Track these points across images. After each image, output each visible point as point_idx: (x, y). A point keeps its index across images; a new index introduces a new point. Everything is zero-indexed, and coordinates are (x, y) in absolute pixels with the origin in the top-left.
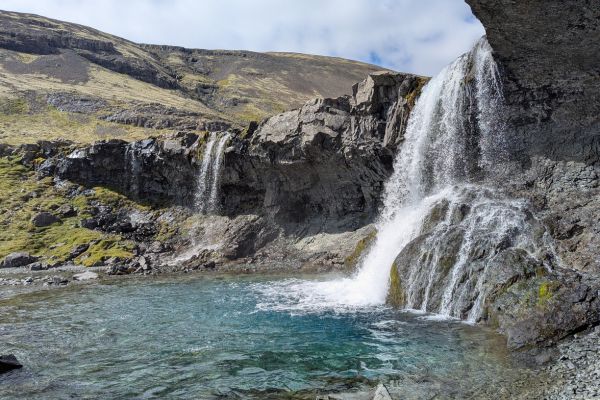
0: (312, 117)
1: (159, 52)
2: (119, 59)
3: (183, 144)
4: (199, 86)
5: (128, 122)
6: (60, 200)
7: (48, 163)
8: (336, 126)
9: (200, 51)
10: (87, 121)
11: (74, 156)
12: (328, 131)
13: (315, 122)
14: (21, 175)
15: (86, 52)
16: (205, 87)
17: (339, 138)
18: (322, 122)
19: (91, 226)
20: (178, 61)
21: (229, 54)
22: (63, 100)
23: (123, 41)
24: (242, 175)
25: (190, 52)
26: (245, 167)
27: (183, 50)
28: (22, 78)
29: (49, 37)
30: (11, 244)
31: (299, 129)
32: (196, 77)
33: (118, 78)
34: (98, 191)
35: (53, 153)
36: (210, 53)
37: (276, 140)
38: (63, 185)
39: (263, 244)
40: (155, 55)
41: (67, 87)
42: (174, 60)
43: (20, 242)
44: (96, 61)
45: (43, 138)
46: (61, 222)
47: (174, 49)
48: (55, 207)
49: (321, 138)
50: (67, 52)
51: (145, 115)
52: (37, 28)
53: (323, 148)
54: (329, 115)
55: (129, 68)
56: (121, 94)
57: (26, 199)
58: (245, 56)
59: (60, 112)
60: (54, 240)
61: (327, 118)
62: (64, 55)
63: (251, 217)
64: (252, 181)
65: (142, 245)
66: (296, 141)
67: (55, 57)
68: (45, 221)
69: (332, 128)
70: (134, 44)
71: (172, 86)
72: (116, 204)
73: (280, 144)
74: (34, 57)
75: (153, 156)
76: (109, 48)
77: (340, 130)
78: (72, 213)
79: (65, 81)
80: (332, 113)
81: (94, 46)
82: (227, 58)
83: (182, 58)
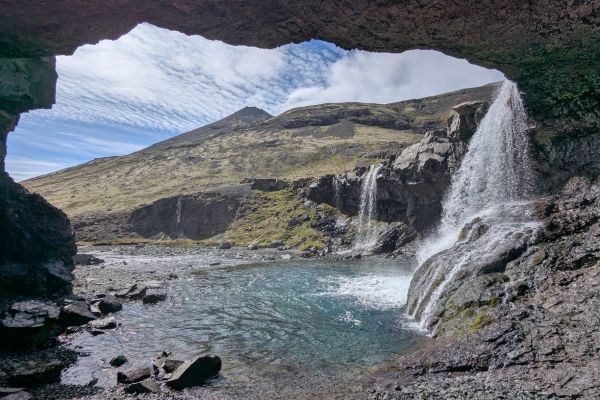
0: (426, 147)
1: (397, 107)
2: (372, 117)
3: (357, 174)
4: (426, 123)
5: (375, 157)
6: (304, 211)
7: (302, 191)
8: (443, 151)
9: (427, 99)
10: (352, 160)
11: (312, 186)
12: (436, 157)
13: (427, 151)
14: (291, 198)
15: (353, 118)
16: (430, 123)
17: (445, 160)
18: (432, 150)
19: (313, 227)
20: (412, 109)
21: (450, 95)
22: (340, 149)
23: (376, 106)
24: (391, 194)
25: (420, 101)
26: (391, 188)
27: (415, 101)
28: (321, 140)
29: (335, 114)
30: (276, 235)
31: (417, 157)
32: (425, 118)
33: (371, 130)
34: (322, 206)
35: (305, 185)
36: (435, 98)
37: (403, 167)
38: (307, 203)
39: (403, 245)
40: (396, 109)
41: (342, 141)
42: (409, 109)
43: (280, 235)
44: (359, 122)
45: (328, 173)
46: (301, 224)
47: (408, 102)
48: (300, 216)
49: (431, 163)
50: (343, 120)
51: (386, 150)
52: (328, 111)
53: (435, 171)
54: (438, 144)
55: (378, 122)
56: (373, 139)
57: (289, 211)
58: (464, 93)
59: (338, 156)
60: (294, 235)
61: (436, 146)
62: (342, 123)
63: (399, 223)
64: (398, 197)
65: (333, 240)
66: (416, 167)
67: (336, 125)
68: (294, 223)
69: (439, 154)
70: (382, 105)
71: (406, 128)
72: (331, 213)
73: (405, 170)
74: (327, 127)
75: (345, 183)
76: (367, 112)
77: (446, 155)
78: (308, 219)
79: (342, 138)
80: (440, 142)
81: (357, 114)
82: (448, 98)
83: (413, 107)
